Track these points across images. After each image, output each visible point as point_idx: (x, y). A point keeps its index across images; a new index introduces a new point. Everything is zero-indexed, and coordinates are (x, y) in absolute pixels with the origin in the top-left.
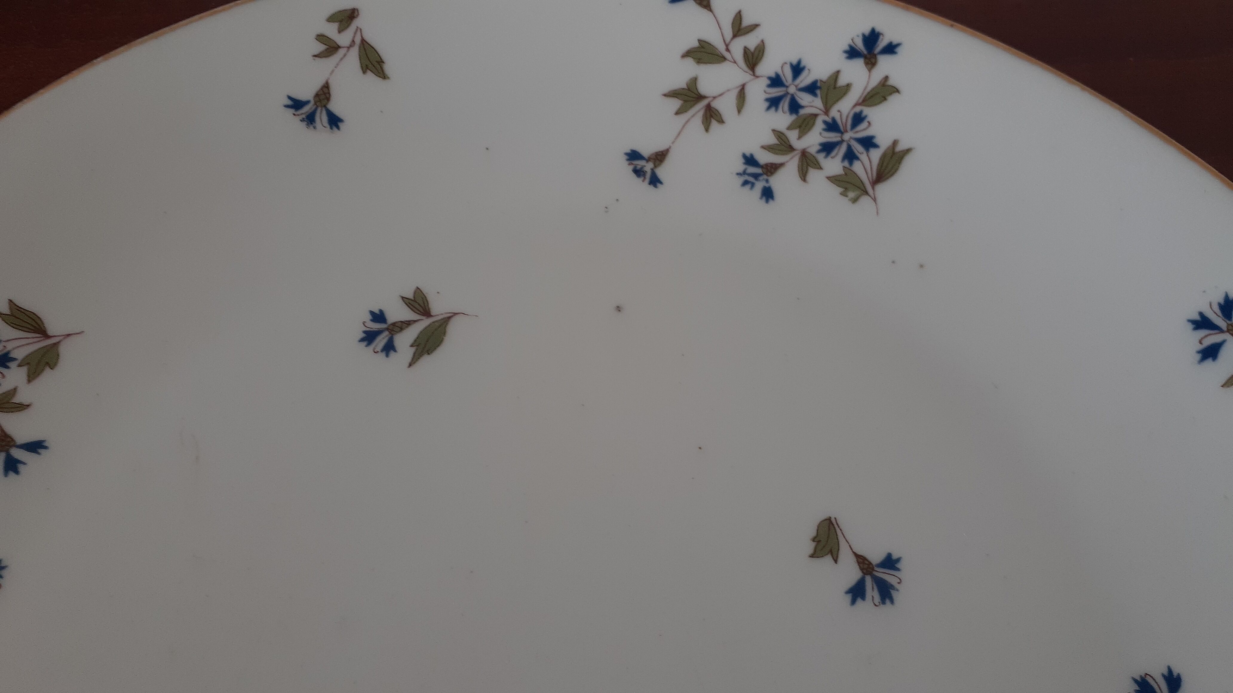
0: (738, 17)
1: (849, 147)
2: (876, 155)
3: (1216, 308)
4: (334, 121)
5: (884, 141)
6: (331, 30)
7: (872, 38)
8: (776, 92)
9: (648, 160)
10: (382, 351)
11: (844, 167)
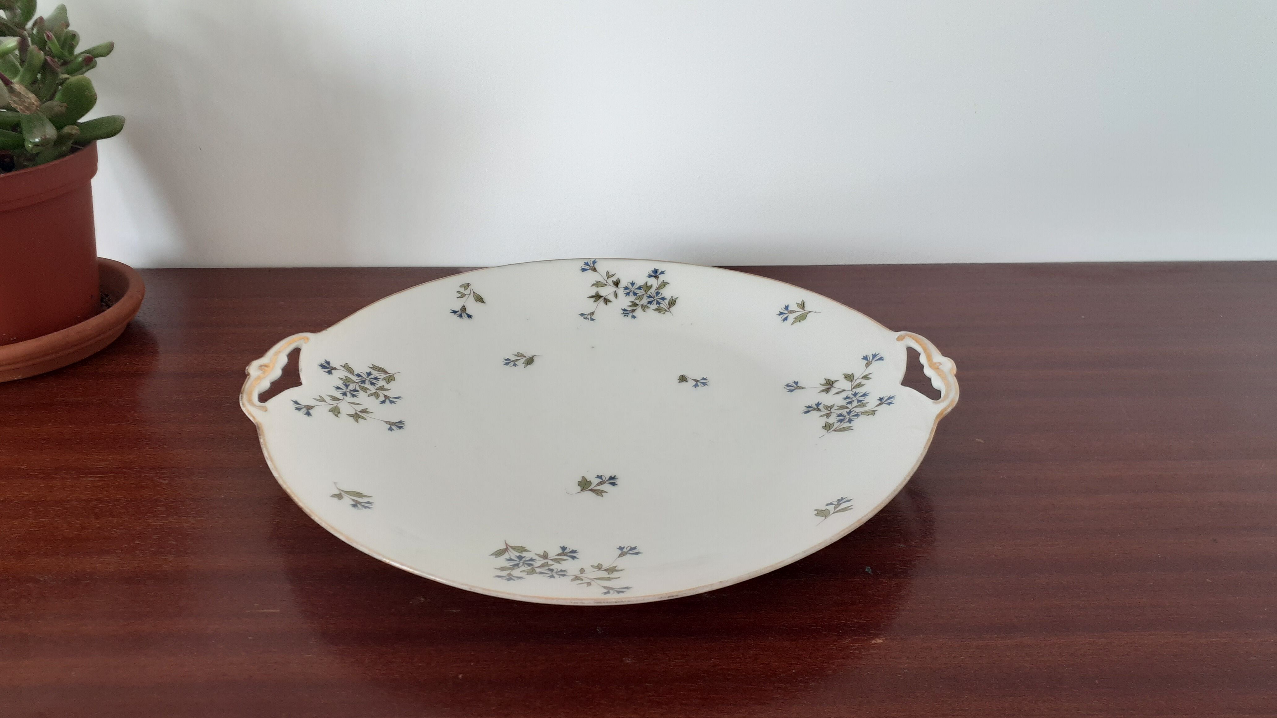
0: (608, 272)
1: (657, 301)
2: (667, 302)
3: (784, 309)
4: (469, 316)
5: (668, 297)
6: (462, 290)
7: (656, 271)
8: (627, 291)
9: (588, 315)
10: (513, 366)
11: (657, 306)
